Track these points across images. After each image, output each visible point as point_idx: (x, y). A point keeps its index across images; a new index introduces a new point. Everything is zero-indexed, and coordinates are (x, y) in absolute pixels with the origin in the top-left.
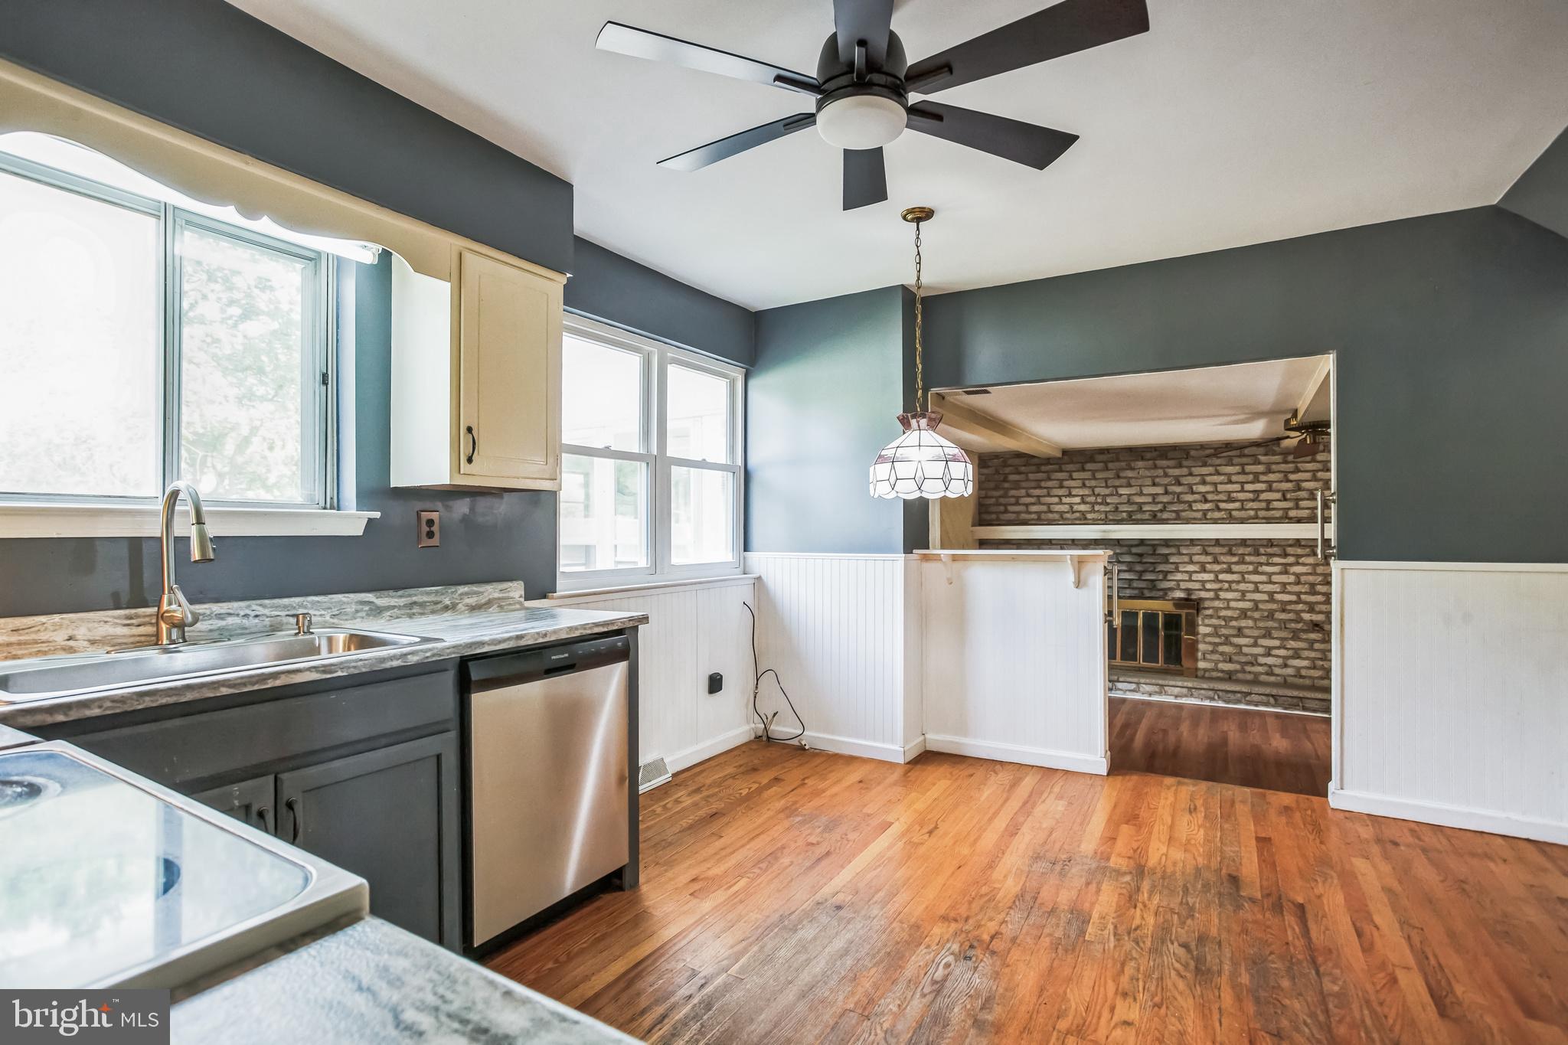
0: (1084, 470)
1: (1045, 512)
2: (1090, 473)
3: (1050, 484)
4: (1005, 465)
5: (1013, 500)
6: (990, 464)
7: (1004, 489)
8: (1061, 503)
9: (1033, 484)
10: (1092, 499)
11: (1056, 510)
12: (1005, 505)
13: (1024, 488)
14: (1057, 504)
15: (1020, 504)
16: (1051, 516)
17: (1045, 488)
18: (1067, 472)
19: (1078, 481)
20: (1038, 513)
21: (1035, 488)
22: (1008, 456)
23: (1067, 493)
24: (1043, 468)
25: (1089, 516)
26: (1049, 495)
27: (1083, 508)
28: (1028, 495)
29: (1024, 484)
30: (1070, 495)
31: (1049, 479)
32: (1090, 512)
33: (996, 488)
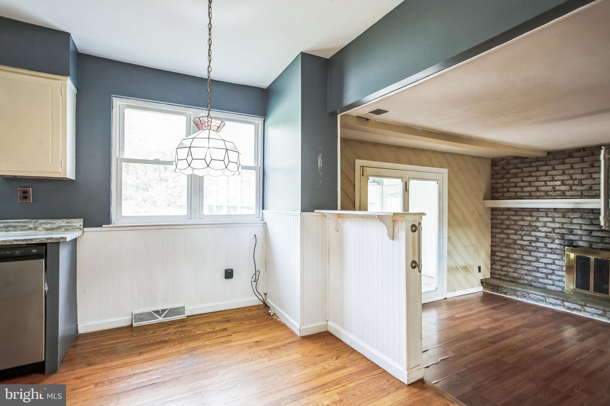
0: (564, 163)
1: (535, 191)
2: (569, 165)
3: (538, 174)
4: (508, 163)
5: (513, 185)
6: (498, 164)
7: (506, 178)
8: (546, 185)
9: (527, 174)
10: (571, 182)
11: (542, 190)
12: (508, 188)
13: (520, 177)
14: (543, 186)
15: (517, 187)
16: (538, 194)
17: (535, 176)
18: (551, 165)
19: (560, 171)
20: (530, 192)
21: (528, 177)
22: (509, 159)
23: (551, 179)
24: (533, 164)
25: (567, 193)
26: (537, 181)
27: (563, 188)
28: (523, 181)
29: (520, 175)
30: (553, 180)
31: (538, 170)
32: (569, 191)
33: (503, 178)
